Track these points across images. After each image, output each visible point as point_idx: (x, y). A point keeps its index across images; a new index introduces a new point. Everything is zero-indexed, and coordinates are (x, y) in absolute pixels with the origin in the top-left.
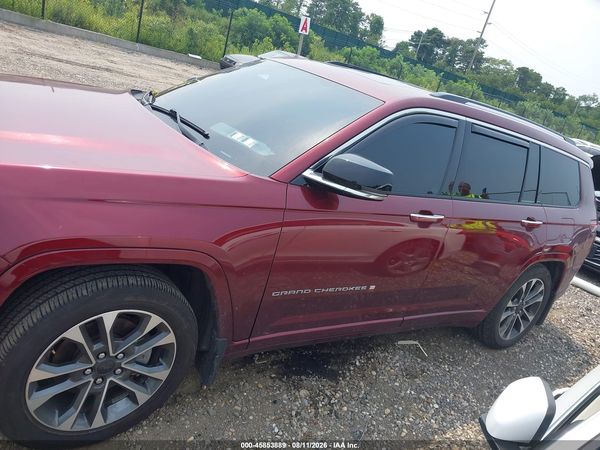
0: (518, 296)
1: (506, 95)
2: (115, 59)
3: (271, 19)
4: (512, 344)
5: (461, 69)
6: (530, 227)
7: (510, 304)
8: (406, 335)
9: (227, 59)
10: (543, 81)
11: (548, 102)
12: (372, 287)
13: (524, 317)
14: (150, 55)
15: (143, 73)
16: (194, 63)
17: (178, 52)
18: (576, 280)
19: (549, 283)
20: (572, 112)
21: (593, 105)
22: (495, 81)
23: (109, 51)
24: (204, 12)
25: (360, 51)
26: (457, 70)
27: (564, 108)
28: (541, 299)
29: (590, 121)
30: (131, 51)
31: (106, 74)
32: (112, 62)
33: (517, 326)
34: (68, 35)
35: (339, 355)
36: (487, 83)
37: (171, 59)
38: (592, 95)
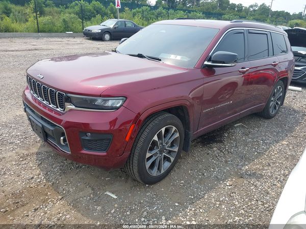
0: (274, 95)
1: (215, 14)
2: (35, 43)
3: (91, 4)
4: (275, 115)
5: (190, 6)
6: (275, 65)
7: (272, 99)
8: (236, 122)
9: (86, 30)
10: (230, 3)
11: (235, 13)
12: (231, 102)
13: (277, 104)
14: (47, 37)
15: (51, 47)
16: (70, 36)
17: (61, 32)
18: (290, 87)
19: (283, 87)
20: (247, 14)
21: (257, 9)
22: (209, 8)
23: (28, 40)
24: (55, 8)
25: (140, 10)
26: (189, 7)
27: (243, 14)
28: (281, 94)
29: (257, 16)
30: (38, 38)
31: (37, 52)
32: (34, 45)
33: (275, 108)
34: (4, 38)
35: (218, 135)
36: (205, 11)
37: (58, 37)
38: (254, 4)
